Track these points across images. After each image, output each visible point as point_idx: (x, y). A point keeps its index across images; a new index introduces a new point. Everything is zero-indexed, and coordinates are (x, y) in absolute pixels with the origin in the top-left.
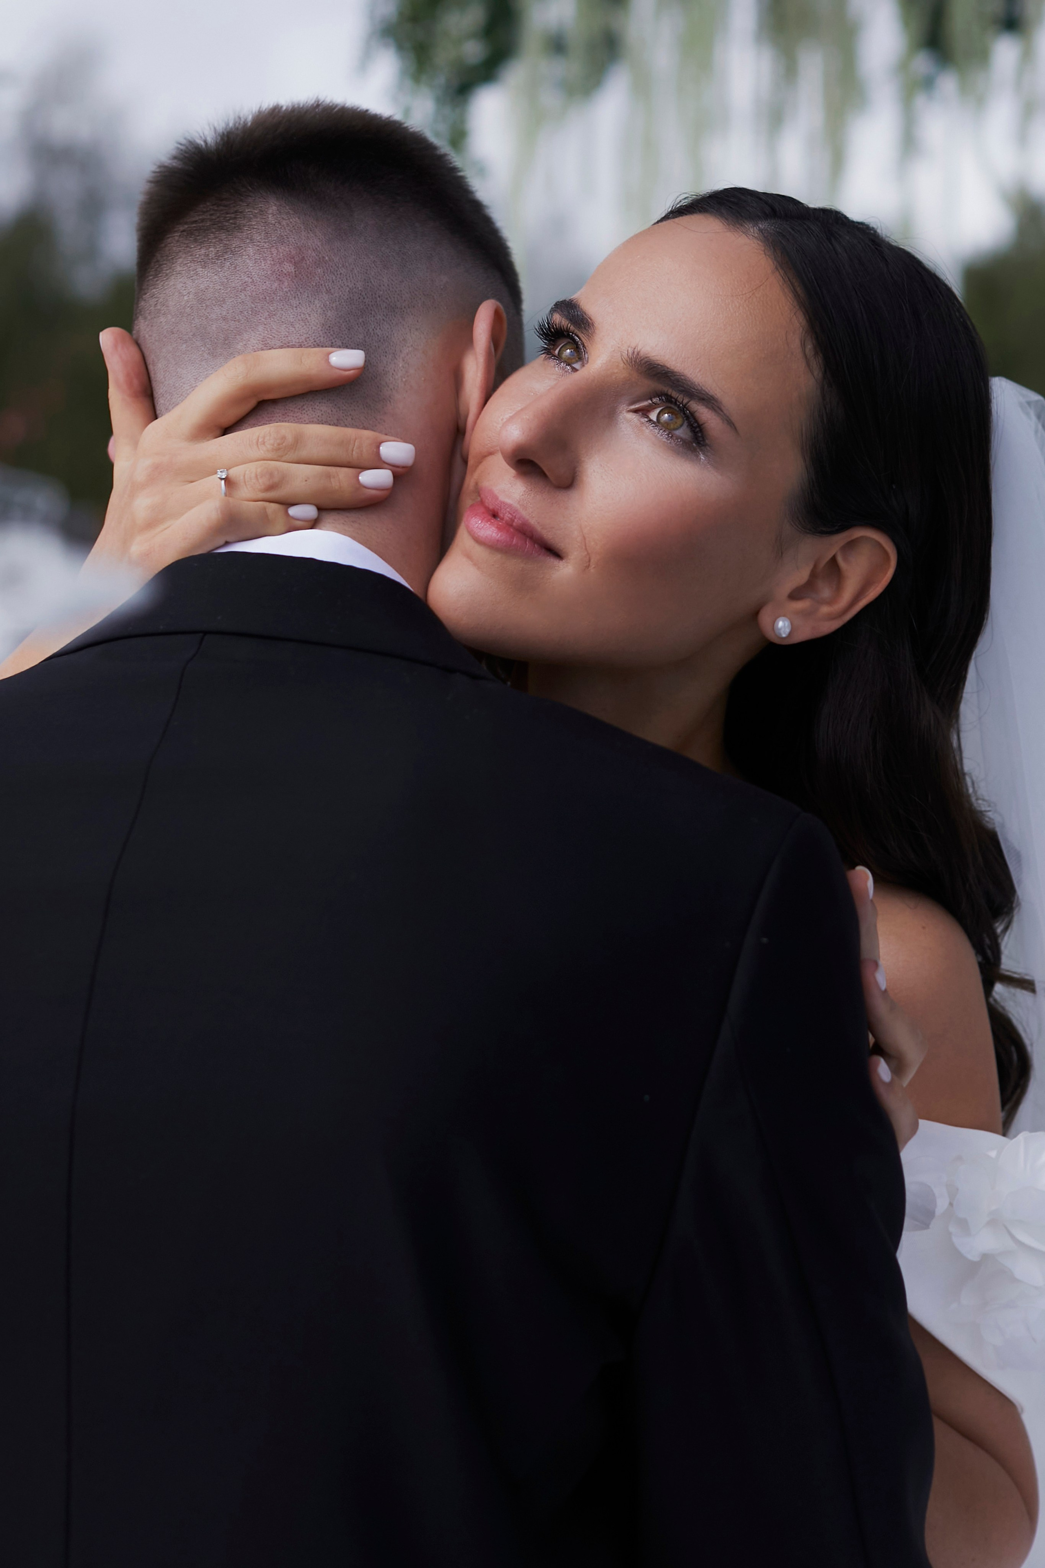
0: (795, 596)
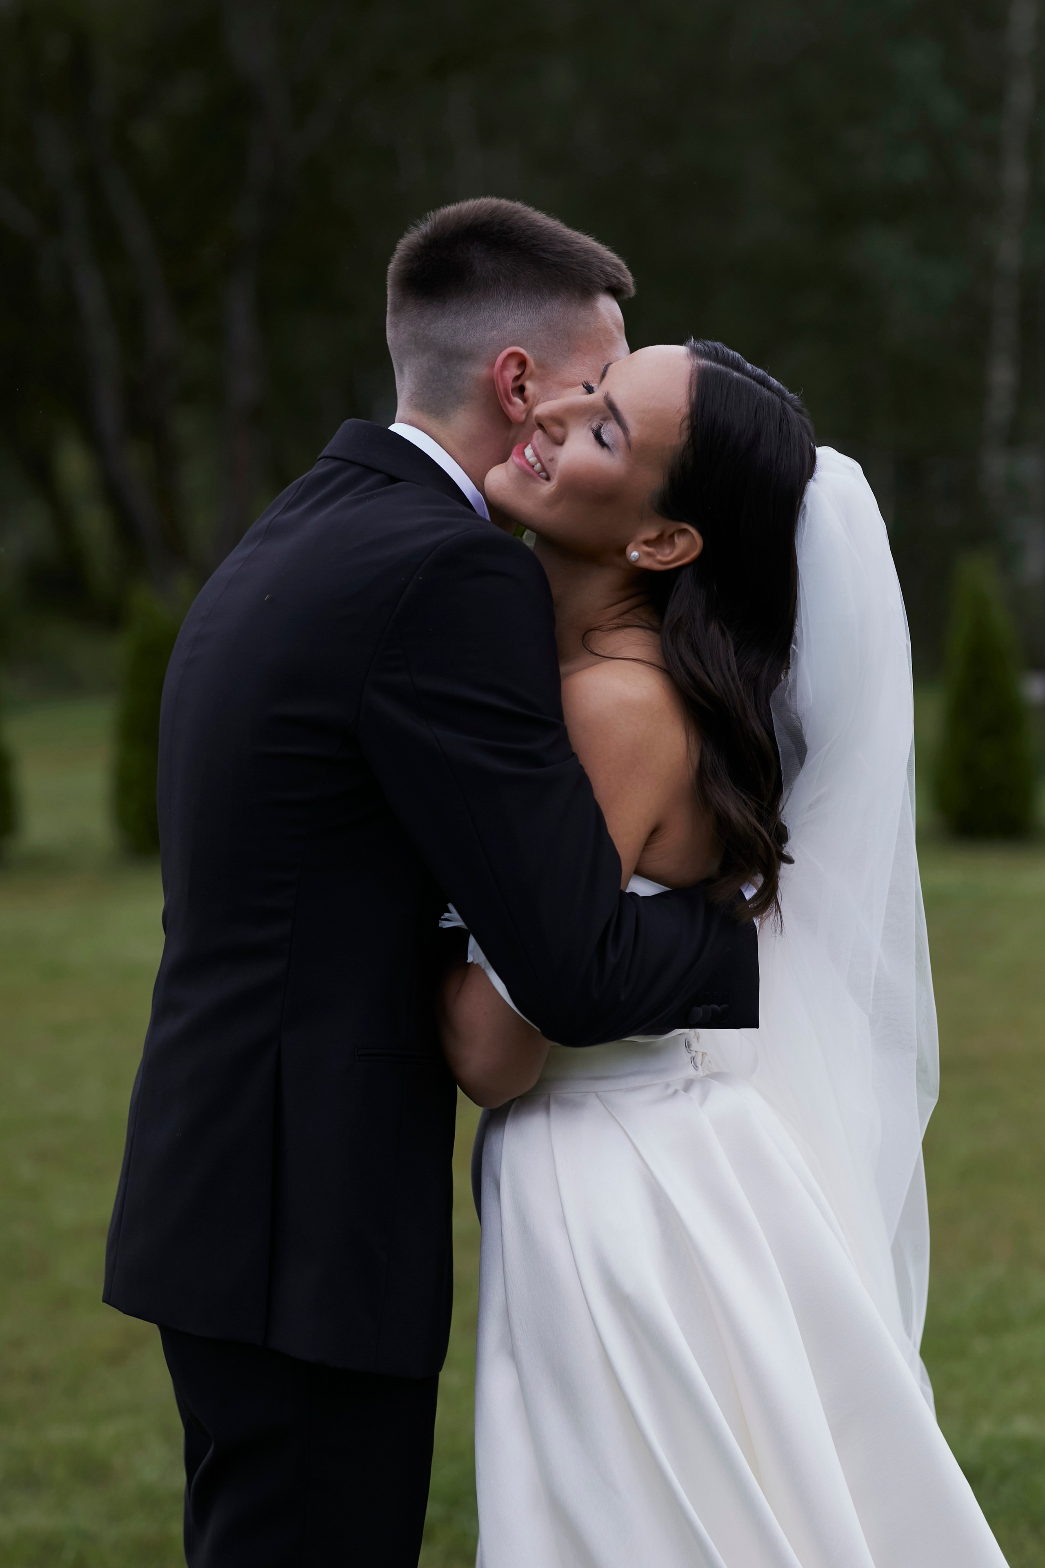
0: (647, 543)
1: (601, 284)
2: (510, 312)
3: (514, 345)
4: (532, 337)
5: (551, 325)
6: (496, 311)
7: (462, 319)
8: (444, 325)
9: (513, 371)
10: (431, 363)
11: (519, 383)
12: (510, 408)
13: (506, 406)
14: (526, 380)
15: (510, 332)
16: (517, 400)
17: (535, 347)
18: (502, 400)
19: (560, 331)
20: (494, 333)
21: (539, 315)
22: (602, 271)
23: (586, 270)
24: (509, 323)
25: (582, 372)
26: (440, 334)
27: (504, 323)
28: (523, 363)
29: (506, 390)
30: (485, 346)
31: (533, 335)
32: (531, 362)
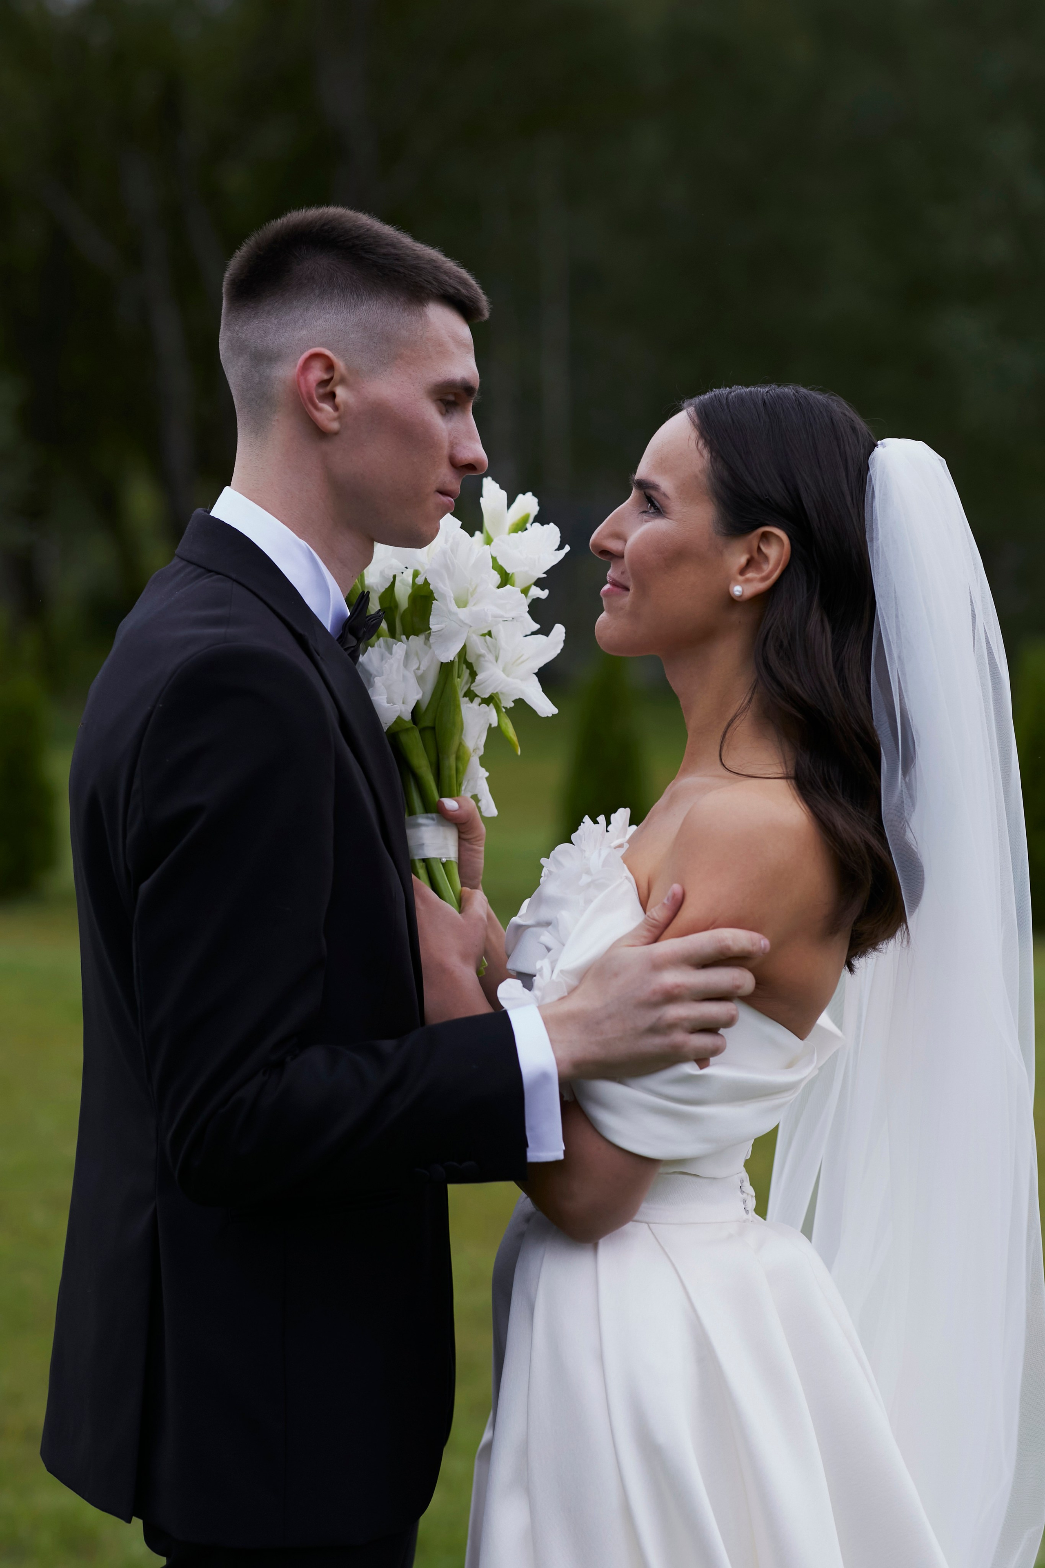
0: (743, 572)
1: (430, 290)
2: (322, 311)
3: (323, 347)
4: (344, 339)
5: (366, 327)
6: (307, 310)
7: (273, 319)
8: (255, 325)
9: (317, 373)
10: (244, 369)
11: (328, 389)
12: (317, 414)
13: (311, 412)
14: (336, 385)
15: (321, 332)
16: (327, 407)
17: (347, 351)
18: (306, 404)
19: (378, 334)
20: (304, 333)
21: (354, 315)
22: (435, 278)
23: (414, 274)
24: (320, 322)
25: (402, 383)
26: (251, 335)
27: (315, 323)
28: (330, 366)
29: (309, 394)
30: (293, 347)
31: (346, 336)
32: (340, 364)
